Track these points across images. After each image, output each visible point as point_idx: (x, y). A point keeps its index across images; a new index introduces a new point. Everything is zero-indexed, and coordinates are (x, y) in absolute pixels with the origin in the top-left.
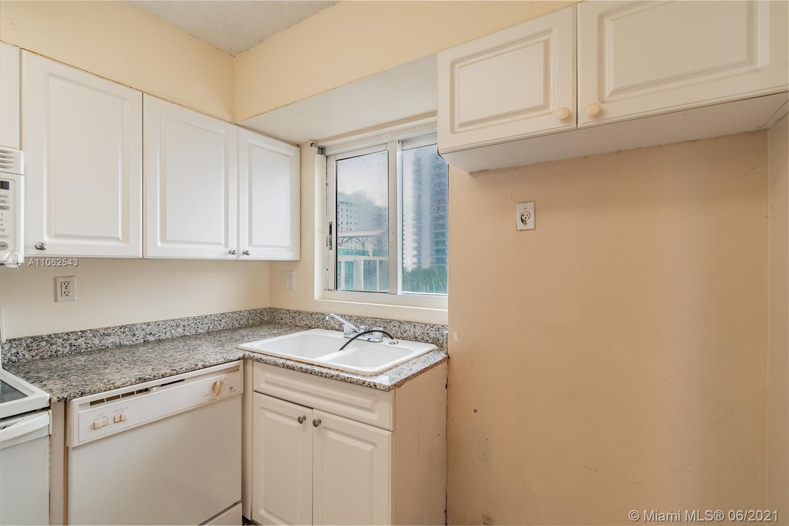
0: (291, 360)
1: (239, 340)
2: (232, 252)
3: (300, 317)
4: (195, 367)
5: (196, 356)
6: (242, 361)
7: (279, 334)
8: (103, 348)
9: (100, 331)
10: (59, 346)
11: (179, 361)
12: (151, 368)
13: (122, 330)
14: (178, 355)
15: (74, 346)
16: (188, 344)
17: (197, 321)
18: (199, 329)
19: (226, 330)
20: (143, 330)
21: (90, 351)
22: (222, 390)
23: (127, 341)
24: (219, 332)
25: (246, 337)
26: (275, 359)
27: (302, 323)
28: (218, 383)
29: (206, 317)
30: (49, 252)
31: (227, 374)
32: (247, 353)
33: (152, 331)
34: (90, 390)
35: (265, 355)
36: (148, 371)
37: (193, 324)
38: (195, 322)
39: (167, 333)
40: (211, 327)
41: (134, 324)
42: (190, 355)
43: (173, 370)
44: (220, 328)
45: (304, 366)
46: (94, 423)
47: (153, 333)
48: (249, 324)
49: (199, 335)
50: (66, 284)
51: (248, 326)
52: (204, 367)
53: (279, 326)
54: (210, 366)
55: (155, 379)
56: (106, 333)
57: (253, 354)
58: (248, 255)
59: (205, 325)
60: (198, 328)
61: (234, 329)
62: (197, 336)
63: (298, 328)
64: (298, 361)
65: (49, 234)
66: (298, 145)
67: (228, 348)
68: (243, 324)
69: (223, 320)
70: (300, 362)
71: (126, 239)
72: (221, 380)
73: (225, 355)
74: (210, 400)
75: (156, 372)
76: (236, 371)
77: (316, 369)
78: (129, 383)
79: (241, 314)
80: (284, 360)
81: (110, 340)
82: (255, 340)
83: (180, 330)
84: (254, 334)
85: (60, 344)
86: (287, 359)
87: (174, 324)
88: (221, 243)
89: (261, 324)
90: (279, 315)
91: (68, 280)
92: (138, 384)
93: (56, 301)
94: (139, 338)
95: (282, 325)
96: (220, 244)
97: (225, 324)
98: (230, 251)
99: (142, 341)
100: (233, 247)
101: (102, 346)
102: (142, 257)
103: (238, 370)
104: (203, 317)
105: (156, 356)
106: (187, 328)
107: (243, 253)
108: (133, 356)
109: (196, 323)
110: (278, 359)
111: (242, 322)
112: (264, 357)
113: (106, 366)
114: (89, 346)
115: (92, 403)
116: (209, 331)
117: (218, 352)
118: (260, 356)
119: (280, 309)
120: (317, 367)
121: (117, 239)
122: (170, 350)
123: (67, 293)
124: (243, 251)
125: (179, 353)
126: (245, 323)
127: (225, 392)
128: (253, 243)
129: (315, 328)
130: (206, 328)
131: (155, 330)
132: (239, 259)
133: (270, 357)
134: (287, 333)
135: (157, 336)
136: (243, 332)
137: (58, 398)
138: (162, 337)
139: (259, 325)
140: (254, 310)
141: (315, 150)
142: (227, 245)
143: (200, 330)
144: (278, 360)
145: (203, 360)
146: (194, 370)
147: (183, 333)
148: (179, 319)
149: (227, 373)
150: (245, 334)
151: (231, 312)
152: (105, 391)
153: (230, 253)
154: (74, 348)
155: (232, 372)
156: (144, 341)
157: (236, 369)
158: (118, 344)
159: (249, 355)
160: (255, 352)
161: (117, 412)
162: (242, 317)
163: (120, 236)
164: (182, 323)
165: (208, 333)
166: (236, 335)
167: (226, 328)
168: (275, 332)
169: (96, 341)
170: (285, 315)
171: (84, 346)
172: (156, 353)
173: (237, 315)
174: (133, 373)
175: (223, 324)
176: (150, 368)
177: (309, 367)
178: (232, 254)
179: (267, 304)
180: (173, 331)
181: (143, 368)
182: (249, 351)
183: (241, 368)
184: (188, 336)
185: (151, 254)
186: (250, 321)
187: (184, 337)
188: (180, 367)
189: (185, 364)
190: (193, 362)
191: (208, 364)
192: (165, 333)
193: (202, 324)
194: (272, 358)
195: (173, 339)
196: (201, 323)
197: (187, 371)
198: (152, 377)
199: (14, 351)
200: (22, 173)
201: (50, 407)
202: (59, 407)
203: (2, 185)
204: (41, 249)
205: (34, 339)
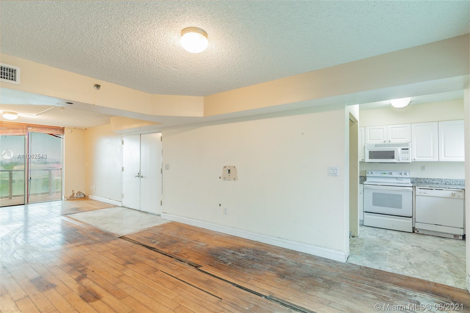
9: (432, 179)
10: (422, 181)
15: (426, 181)
22: (455, 196)
23: (440, 182)
28: (454, 193)
30: (416, 160)
31: (457, 192)
34: (419, 186)
46: (420, 192)
55: (434, 187)
65: (416, 157)
71: (434, 157)
74: (451, 197)
81: (435, 181)
91: (423, 166)
92: (429, 187)
93: (422, 171)
101: (433, 183)
102: (438, 161)
115: (420, 188)
121: (431, 157)
123: (424, 169)
152: (422, 187)
155: (459, 192)
156: (445, 184)
157: (461, 191)
158: (437, 183)
161: (425, 191)
169: (431, 181)
171: (428, 182)
183: (463, 192)
185: (440, 160)
199: (413, 180)
200: (411, 146)
201: (412, 187)
202: (414, 187)
203: (408, 149)
204: (415, 160)
205: (417, 178)
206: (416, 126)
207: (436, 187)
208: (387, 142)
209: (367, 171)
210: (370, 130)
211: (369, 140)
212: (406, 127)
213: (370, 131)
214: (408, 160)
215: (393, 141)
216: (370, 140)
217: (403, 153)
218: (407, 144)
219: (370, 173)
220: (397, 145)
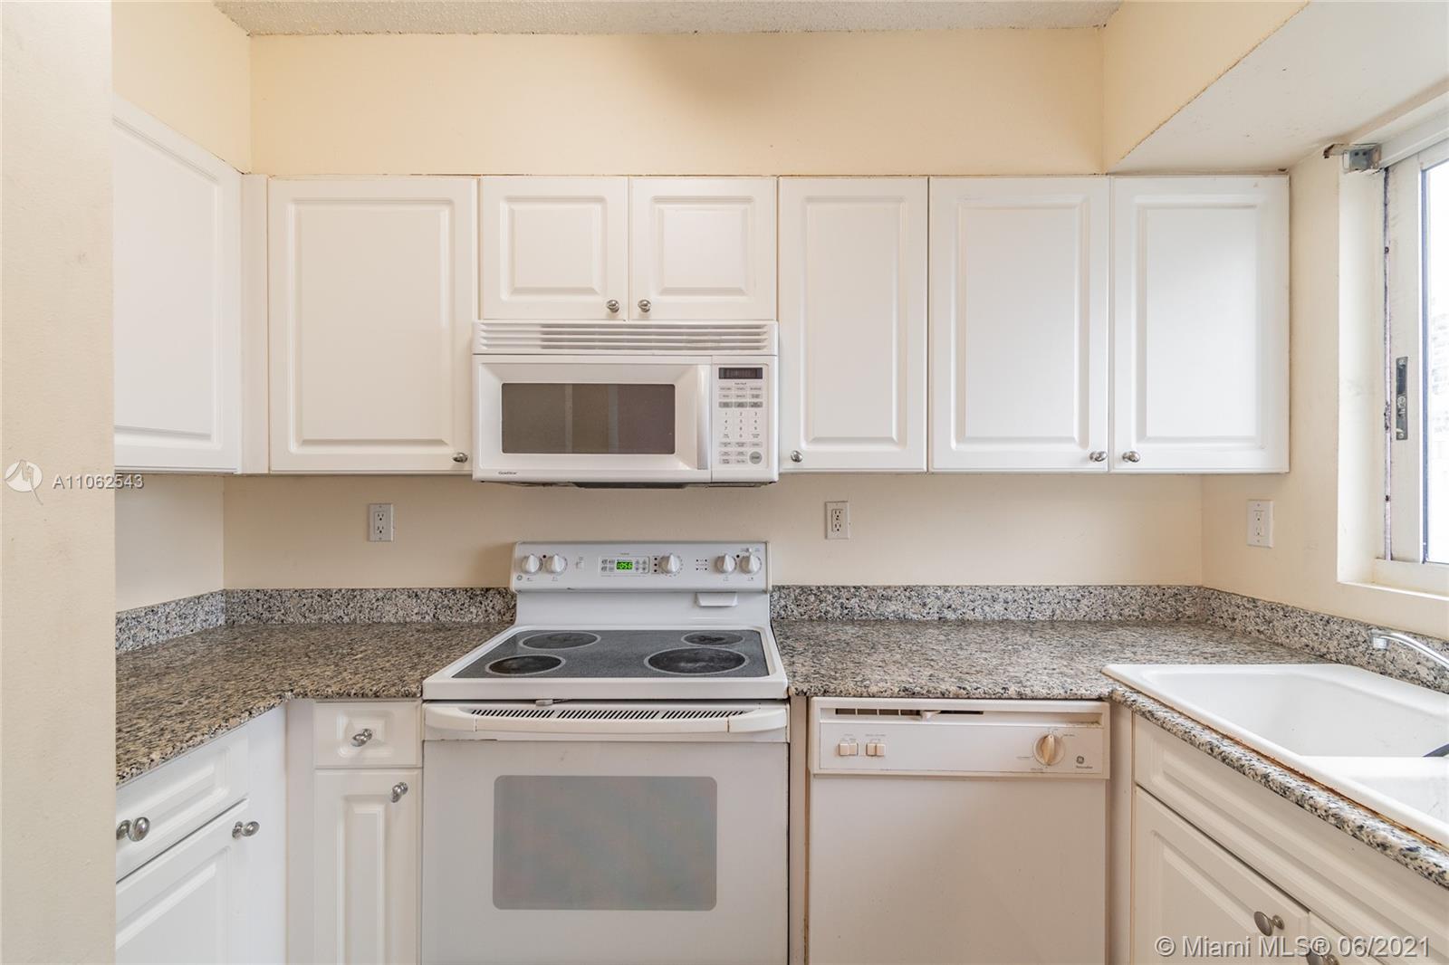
0: (1238, 743)
1: (1112, 651)
2: (1095, 457)
3: (1290, 622)
4: (1002, 691)
5: (1011, 669)
6: (1107, 704)
7: (1219, 658)
8: (882, 618)
9: (878, 591)
10: (830, 607)
11: (978, 672)
12: (929, 674)
13: (907, 594)
14: (980, 658)
15: (846, 608)
16: (1007, 639)
17: (1031, 596)
18: (1034, 611)
19: (1089, 622)
20: (938, 598)
21: (865, 621)
22: (1059, 758)
23: (914, 613)
24: (1074, 625)
25: (1130, 648)
26: (1189, 724)
27: (1296, 642)
28: (1051, 740)
29: (1048, 590)
30: (807, 465)
31: (1070, 725)
32: (1121, 690)
33: (951, 602)
34: (835, 688)
35: (1166, 706)
36: (922, 679)
37: (1022, 601)
38: (1026, 597)
39: (976, 610)
40: (1058, 612)
41: (924, 586)
42: (1001, 664)
43: (960, 688)
44: (1077, 616)
45: (1275, 773)
46: (839, 746)
47: (953, 606)
48: (1146, 617)
49: (1034, 623)
50: (838, 513)
51: (1142, 623)
52: (1021, 697)
53: (1224, 635)
54: (1033, 699)
55: (929, 697)
56: (885, 595)
57: (1135, 696)
58: (1134, 461)
59: (1045, 606)
60: (1032, 609)
61: (1106, 625)
62: (1029, 626)
63: (1283, 650)
64: (1258, 753)
65: (810, 438)
66: (1284, 170)
67: (1080, 667)
68: (1130, 616)
69: (1085, 602)
70: (1266, 757)
71: (902, 441)
72: (1059, 734)
73: (1069, 680)
74: (1034, 771)
75: (933, 684)
76: (1092, 723)
77: (1318, 799)
78: (889, 692)
79: (1125, 592)
80: (1214, 735)
81: (892, 607)
82: (1150, 661)
83: (999, 607)
84: (1153, 645)
85: (829, 602)
86: (1225, 737)
87: (989, 596)
88: (1074, 439)
89: (1177, 621)
90: (1224, 609)
91: (840, 506)
92: (902, 697)
93: (826, 537)
94: (931, 611)
95: (1234, 634)
96: (1071, 440)
97: (1087, 609)
98: (1092, 454)
99: (936, 617)
100: (1099, 443)
101: (881, 615)
102: (925, 470)
103: (1097, 722)
104: (1042, 589)
105: (946, 650)
106: (1012, 607)
107: (1124, 458)
108: (914, 641)
109: (1028, 599)
110: (1199, 728)
111: (1126, 612)
112: (1161, 713)
113: (873, 650)
114: (864, 611)
115: (838, 711)
116: (1055, 618)
117: (1058, 670)
118: (1150, 706)
119: (1229, 594)
120: (1325, 794)
122: (972, 645)
123: (838, 527)
124: (1122, 453)
125: (984, 655)
126: (1136, 614)
127: (1066, 766)
128: (1149, 434)
129: (1338, 661)
130: (1049, 613)
131: (956, 602)
132: (1112, 471)
133: (1176, 715)
134: (1242, 659)
135: (960, 612)
136: (1127, 635)
137: (796, 689)
138: (967, 617)
139: (1170, 625)
140: (1158, 586)
141: (1341, 161)
142: (1084, 441)
143: (1035, 615)
144: (1197, 730)
145: (1021, 682)
146: (1000, 698)
147: (1003, 615)
148: (998, 587)
149: (1071, 722)
150: (1129, 639)
151: (1102, 587)
152: (854, 696)
153: (1091, 458)
154: (846, 611)
155: (1082, 723)
156: (940, 618)
157: (1093, 719)
158: (901, 615)
159: (1123, 695)
160: (1139, 692)
161: (871, 738)
162: (1128, 599)
163: (895, 437)
164: (1002, 596)
165: (1052, 623)
166: (1108, 640)
167: (1090, 619)
168: (1208, 650)
169: (873, 606)
170: (1242, 612)
171: (857, 610)
172: (948, 646)
173: (1116, 595)
174: (900, 676)
175: (1083, 609)
176: (928, 672)
177: (1293, 782)
178: (1096, 460)
179: (1195, 578)
180: (986, 608)
181: (918, 669)
182: (1126, 685)
183: (1105, 720)
184: (1013, 622)
185: (940, 464)
186: (1147, 612)
187: (1004, 623)
188: (975, 685)
189: (985, 682)
190: (1001, 679)
191: (1028, 691)
192: (973, 610)
193: (1040, 603)
194: (1181, 720)
195: (986, 624)
196: (1038, 599)
197: (987, 696)
198: (924, 692)
199: (783, 603)
200: (776, 353)
201: (787, 700)
202: (799, 703)
203: (756, 373)
204: (797, 460)
205: (802, 588)
206: (810, 200)
207: (943, 696)
208: (629, 315)
209: (519, 552)
210: (517, 207)
211: (505, 296)
212: (748, 200)
213: (512, 213)
214: (756, 458)
215: (668, 312)
216: (516, 291)
217: (726, 405)
218: (752, 335)
219: (533, 565)
220: (695, 338)
